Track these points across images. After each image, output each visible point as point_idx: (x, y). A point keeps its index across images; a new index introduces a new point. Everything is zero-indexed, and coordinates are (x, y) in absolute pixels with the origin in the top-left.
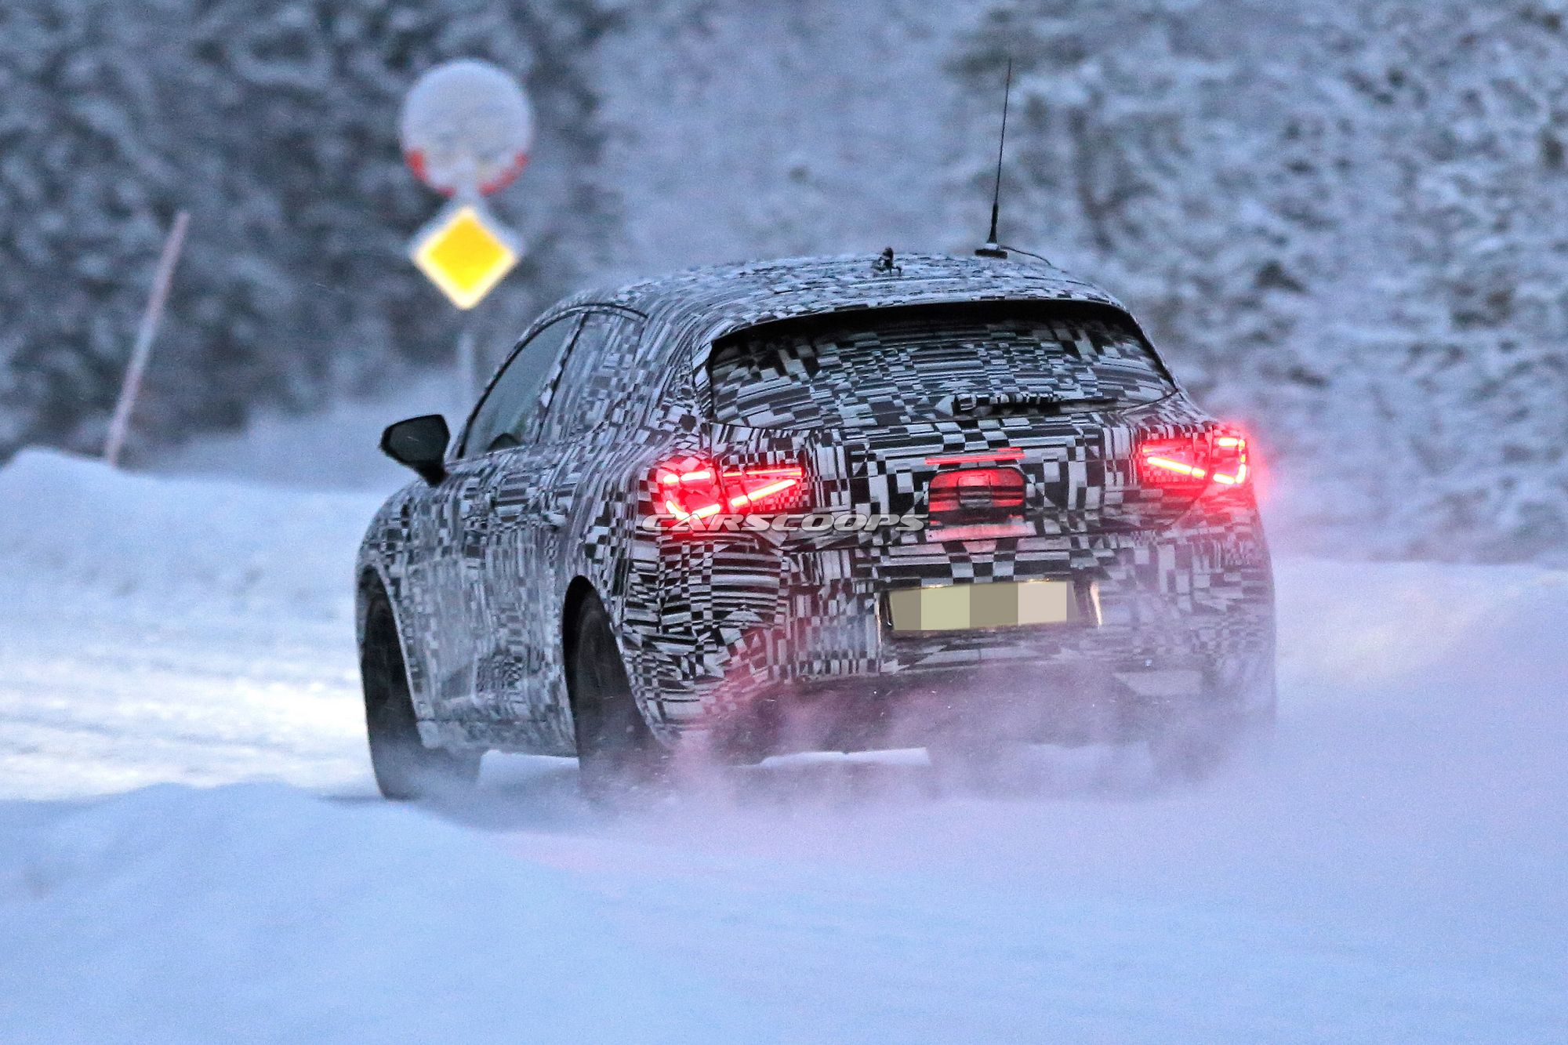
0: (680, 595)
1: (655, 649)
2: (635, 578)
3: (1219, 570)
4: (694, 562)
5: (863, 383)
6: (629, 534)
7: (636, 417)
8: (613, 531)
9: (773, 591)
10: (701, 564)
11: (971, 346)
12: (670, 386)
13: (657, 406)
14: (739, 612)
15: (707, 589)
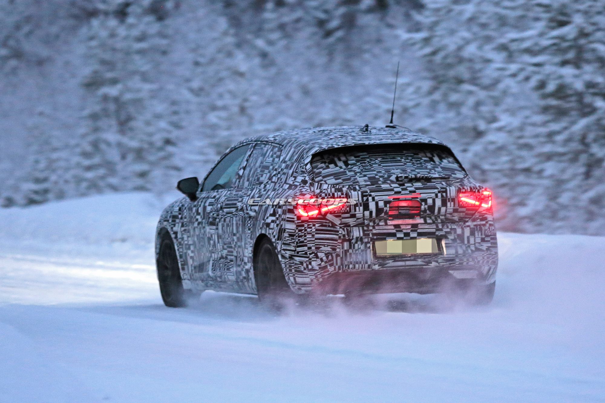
0: (304, 241)
1: (293, 259)
2: (286, 235)
3: (484, 236)
4: (309, 230)
5: (364, 170)
6: (283, 220)
7: (283, 180)
8: (277, 219)
9: (336, 240)
10: (311, 231)
11: (399, 158)
12: (296, 169)
13: (291, 176)
14: (324, 247)
15: (314, 239)
